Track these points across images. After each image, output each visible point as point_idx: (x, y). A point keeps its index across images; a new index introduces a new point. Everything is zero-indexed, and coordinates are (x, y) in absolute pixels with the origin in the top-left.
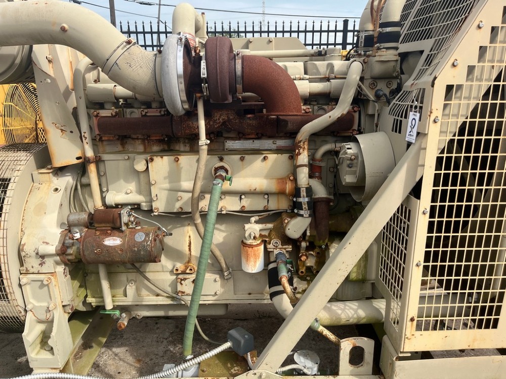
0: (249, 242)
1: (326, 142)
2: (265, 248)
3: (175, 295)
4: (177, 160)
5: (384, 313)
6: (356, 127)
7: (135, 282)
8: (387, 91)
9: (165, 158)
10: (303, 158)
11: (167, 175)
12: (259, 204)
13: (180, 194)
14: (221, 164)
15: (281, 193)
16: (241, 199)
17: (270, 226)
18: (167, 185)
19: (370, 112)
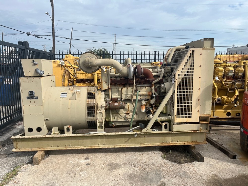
0: (143, 105)
1: (157, 85)
2: (146, 107)
3: (126, 118)
4: (128, 88)
5: (171, 118)
6: (163, 82)
7: (117, 116)
8: (169, 75)
9: (125, 88)
10: (153, 87)
11: (125, 91)
12: (144, 97)
13: (128, 95)
14: (137, 89)
15: (149, 95)
16: (140, 96)
17: (147, 102)
18: (125, 94)
19: (166, 79)
